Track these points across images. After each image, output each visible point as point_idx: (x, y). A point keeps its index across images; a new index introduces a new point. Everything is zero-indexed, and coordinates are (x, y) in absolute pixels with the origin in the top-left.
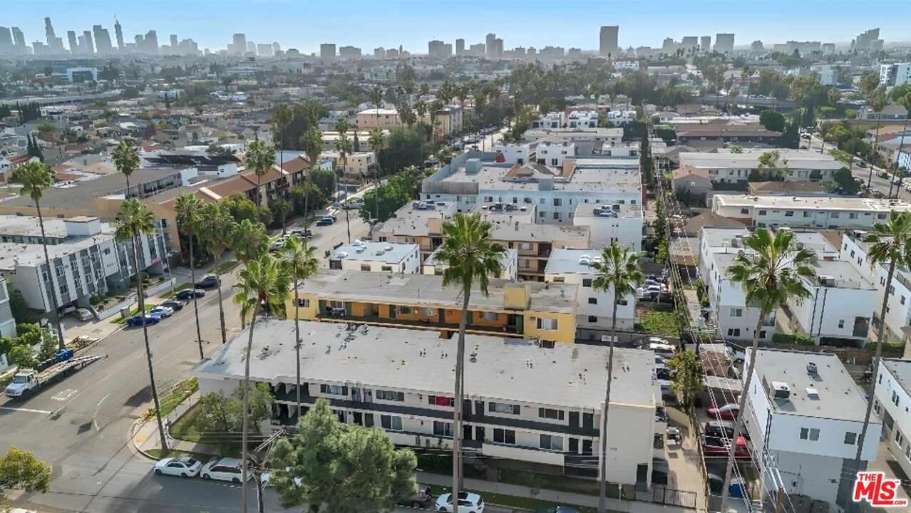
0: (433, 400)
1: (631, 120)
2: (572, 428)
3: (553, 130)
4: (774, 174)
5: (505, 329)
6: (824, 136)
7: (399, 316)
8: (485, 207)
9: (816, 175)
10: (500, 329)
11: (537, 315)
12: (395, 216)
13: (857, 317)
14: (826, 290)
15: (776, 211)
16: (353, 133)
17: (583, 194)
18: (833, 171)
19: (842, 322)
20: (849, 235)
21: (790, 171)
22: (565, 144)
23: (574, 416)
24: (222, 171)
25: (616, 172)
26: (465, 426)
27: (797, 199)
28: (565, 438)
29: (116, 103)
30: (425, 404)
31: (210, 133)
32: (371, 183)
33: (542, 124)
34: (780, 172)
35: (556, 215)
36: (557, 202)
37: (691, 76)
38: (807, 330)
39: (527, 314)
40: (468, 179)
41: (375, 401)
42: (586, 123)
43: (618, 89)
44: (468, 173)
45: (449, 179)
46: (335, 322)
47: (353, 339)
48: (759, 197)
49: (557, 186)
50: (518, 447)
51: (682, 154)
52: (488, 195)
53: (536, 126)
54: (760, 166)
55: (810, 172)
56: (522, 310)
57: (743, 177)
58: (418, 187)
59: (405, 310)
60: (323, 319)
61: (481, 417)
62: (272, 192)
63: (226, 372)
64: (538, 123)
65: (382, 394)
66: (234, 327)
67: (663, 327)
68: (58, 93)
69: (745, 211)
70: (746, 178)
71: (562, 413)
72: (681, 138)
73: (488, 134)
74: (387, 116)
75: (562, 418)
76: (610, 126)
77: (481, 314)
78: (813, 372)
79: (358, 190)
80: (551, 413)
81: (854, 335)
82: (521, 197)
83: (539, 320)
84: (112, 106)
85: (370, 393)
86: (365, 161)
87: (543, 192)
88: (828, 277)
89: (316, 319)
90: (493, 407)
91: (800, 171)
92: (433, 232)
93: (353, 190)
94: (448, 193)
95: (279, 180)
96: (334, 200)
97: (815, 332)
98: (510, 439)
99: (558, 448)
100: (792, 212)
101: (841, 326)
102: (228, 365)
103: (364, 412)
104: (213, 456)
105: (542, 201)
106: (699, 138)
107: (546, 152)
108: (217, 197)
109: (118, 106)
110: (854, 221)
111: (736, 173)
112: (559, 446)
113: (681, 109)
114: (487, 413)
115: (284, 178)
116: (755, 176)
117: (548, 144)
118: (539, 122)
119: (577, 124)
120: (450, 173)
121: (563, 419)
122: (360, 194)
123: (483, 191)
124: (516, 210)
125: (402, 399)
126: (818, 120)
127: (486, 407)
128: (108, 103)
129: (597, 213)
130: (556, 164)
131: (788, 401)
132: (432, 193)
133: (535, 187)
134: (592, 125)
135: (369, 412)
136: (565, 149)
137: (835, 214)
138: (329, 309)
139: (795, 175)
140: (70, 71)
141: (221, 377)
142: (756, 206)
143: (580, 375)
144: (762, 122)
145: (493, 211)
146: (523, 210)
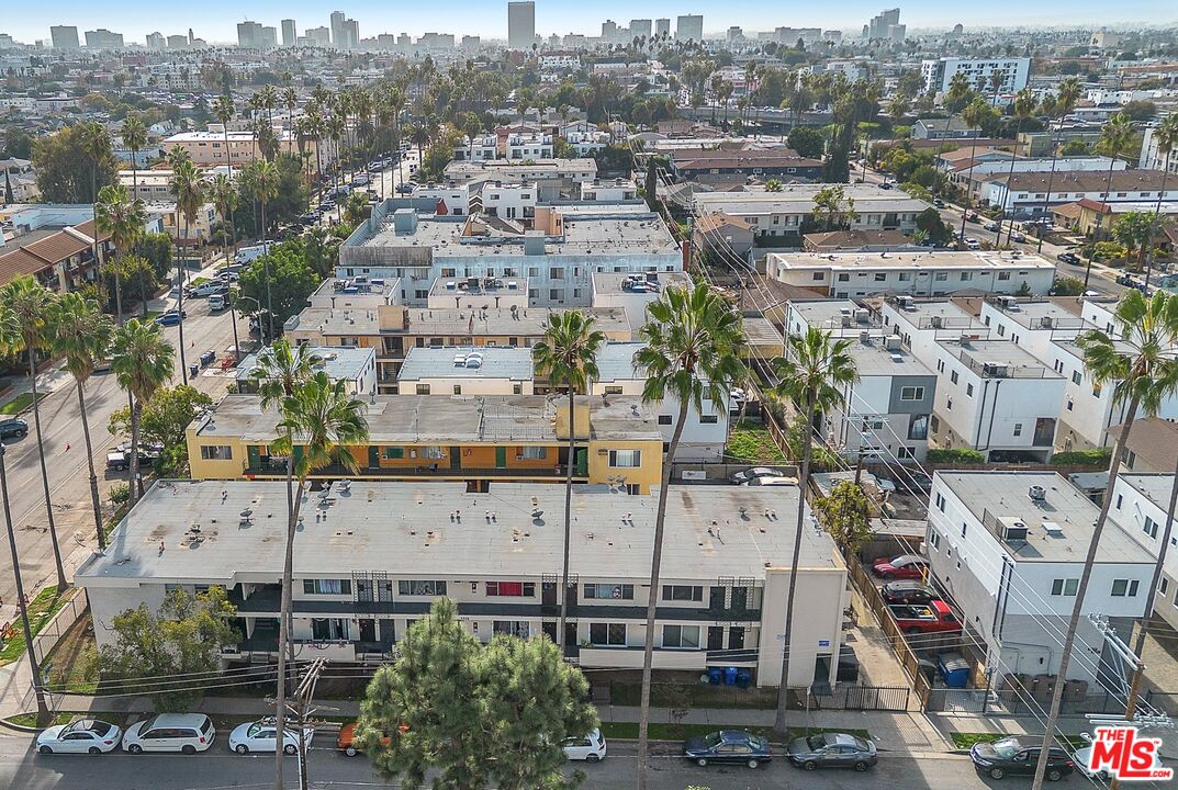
0: (492, 589)
1: (604, 145)
2: (716, 611)
3: (489, 162)
4: (836, 221)
5: (559, 471)
6: (874, 163)
7: (385, 461)
8: (452, 284)
9: (891, 221)
10: (551, 473)
11: (609, 446)
12: (310, 304)
13: (1038, 418)
14: (998, 383)
15: (862, 274)
17: (591, 259)
18: (914, 214)
19: (1019, 426)
20: (992, 303)
21: (857, 216)
22: (525, 184)
23: (718, 593)
25: (626, 225)
26: (568, 625)
27: (886, 255)
28: (704, 626)
30: (480, 596)
32: (220, 254)
33: (469, 153)
34: (843, 216)
35: (554, 294)
36: (555, 273)
37: (660, 79)
38: (971, 441)
39: (593, 446)
40: (404, 242)
41: (397, 597)
42: (536, 152)
43: (563, 99)
44: (400, 231)
45: (372, 243)
46: (275, 480)
47: (331, 504)
48: (834, 255)
49: (548, 247)
50: (630, 648)
51: (698, 196)
52: (449, 266)
53: (460, 157)
54: (818, 208)
55: (883, 216)
56: (586, 440)
57: (791, 226)
58: (332, 256)
59: (395, 452)
60: (256, 477)
61: (574, 609)
62: (75, 273)
63: (142, 573)
64: (462, 153)
65: (409, 586)
66: (80, 500)
67: (760, 453)
69: (818, 276)
70: (796, 228)
71: (699, 590)
72: (682, 171)
73: (381, 170)
74: (216, 145)
75: (698, 597)
76: (572, 155)
77: (519, 450)
78: (1039, 499)
79: (203, 265)
80: (682, 592)
81: (1034, 444)
82: (499, 267)
83: (613, 454)
85: (389, 587)
89: (245, 477)
90: (591, 591)
91: (870, 215)
92: (387, 328)
93: (196, 266)
94: (380, 265)
95: (81, 253)
96: (170, 283)
97: (983, 443)
98: (617, 638)
99: (692, 645)
100: (884, 275)
101: (1017, 433)
102: (139, 562)
103: (377, 617)
104: (131, 713)
105: (532, 272)
106: (707, 171)
107: (497, 197)
110: (967, 284)
111: (782, 220)
112: (693, 640)
113: (664, 128)
114: (582, 601)
115: (90, 250)
116: (810, 224)
117: (498, 184)
118: (464, 150)
119: (523, 153)
120: (371, 233)
121: (700, 599)
122: (208, 273)
123: (439, 260)
124: (500, 287)
125: (443, 592)
126: (862, 142)
127: (581, 591)
129: (627, 288)
130: (514, 216)
131: (1026, 544)
132: (356, 265)
133: (517, 251)
134: (544, 154)
135: (384, 616)
136: (526, 192)
137: (941, 275)
138: (266, 459)
139: (864, 220)
141: (134, 583)
142: (834, 268)
143: (710, 531)
144: (791, 145)
145: (466, 290)
146: (512, 287)
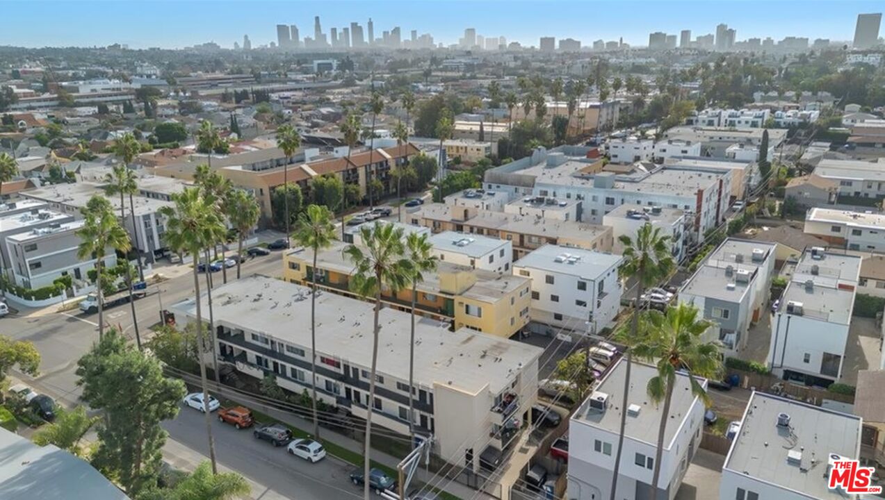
0: (324, 359)
3: (705, 128)
5: (439, 311)
10: (436, 310)
11: (467, 302)
13: (825, 354)
14: (789, 317)
15: (873, 231)
16: (479, 123)
17: (637, 195)
19: (808, 356)
24: (337, 152)
26: (347, 388)
29: (334, 91)
30: (318, 362)
31: (383, 120)
33: (697, 121)
36: (609, 201)
38: (769, 359)
39: (457, 299)
40: (539, 173)
44: (547, 166)
48: (860, 215)
51: (829, 162)
52: (544, 189)
53: (688, 123)
56: (454, 295)
60: (307, 282)
62: (372, 173)
64: (692, 121)
65: (290, 349)
68: (297, 81)
69: (837, 228)
72: (847, 143)
77: (424, 295)
81: (821, 373)
82: (574, 193)
83: (468, 307)
84: (329, 94)
86: (483, 151)
87: (597, 189)
88: (797, 304)
89: (302, 281)
92: (455, 219)
94: (507, 184)
95: (380, 162)
97: (778, 363)
101: (807, 361)
105: (594, 199)
106: (873, 144)
107: (664, 151)
108: (313, 173)
109: (333, 94)
115: (387, 161)
118: (694, 118)
119: (736, 123)
123: (540, 185)
124: (557, 205)
125: (303, 355)
128: (327, 91)
129: (630, 214)
134: (754, 125)
140: (316, 62)
142: (849, 224)
143: (452, 358)
146: (561, 206)
